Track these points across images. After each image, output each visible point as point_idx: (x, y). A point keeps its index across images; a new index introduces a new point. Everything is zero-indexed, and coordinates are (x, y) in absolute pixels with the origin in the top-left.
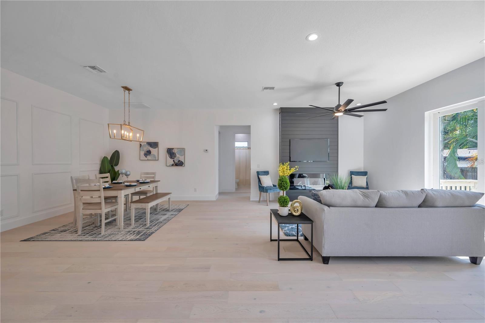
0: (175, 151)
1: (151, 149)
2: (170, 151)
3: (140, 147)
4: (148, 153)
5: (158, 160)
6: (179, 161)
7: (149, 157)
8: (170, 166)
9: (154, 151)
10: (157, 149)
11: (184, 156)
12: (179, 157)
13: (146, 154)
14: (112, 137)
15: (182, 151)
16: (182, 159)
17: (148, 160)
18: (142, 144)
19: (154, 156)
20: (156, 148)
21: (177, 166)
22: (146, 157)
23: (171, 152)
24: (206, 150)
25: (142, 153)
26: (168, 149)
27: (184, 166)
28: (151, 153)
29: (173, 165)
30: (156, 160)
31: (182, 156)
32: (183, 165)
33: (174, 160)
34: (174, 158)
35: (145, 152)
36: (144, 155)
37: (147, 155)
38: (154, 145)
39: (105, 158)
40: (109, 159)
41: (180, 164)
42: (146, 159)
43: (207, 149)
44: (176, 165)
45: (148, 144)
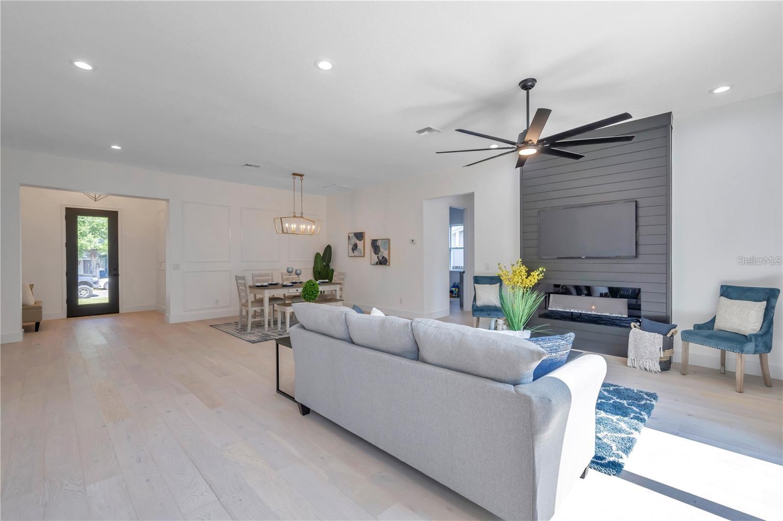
0: (379, 243)
1: (358, 242)
2: (374, 243)
3: (349, 239)
4: (356, 247)
5: (364, 256)
6: (383, 257)
7: (356, 253)
8: (374, 265)
9: (360, 244)
10: (363, 241)
11: (387, 251)
12: (384, 253)
13: (353, 249)
14: (285, 231)
15: (388, 241)
16: (386, 254)
17: (355, 256)
18: (350, 235)
19: (360, 251)
20: (361, 240)
22: (353, 252)
23: (375, 246)
24: (413, 241)
25: (350, 247)
26: (373, 240)
27: (389, 265)
28: (358, 248)
29: (377, 264)
30: (362, 256)
31: (386, 250)
33: (378, 257)
34: (378, 254)
35: (352, 246)
38: (360, 236)
39: (318, 254)
40: (322, 255)
41: (383, 262)
42: (353, 255)
44: (381, 264)
45: (355, 235)
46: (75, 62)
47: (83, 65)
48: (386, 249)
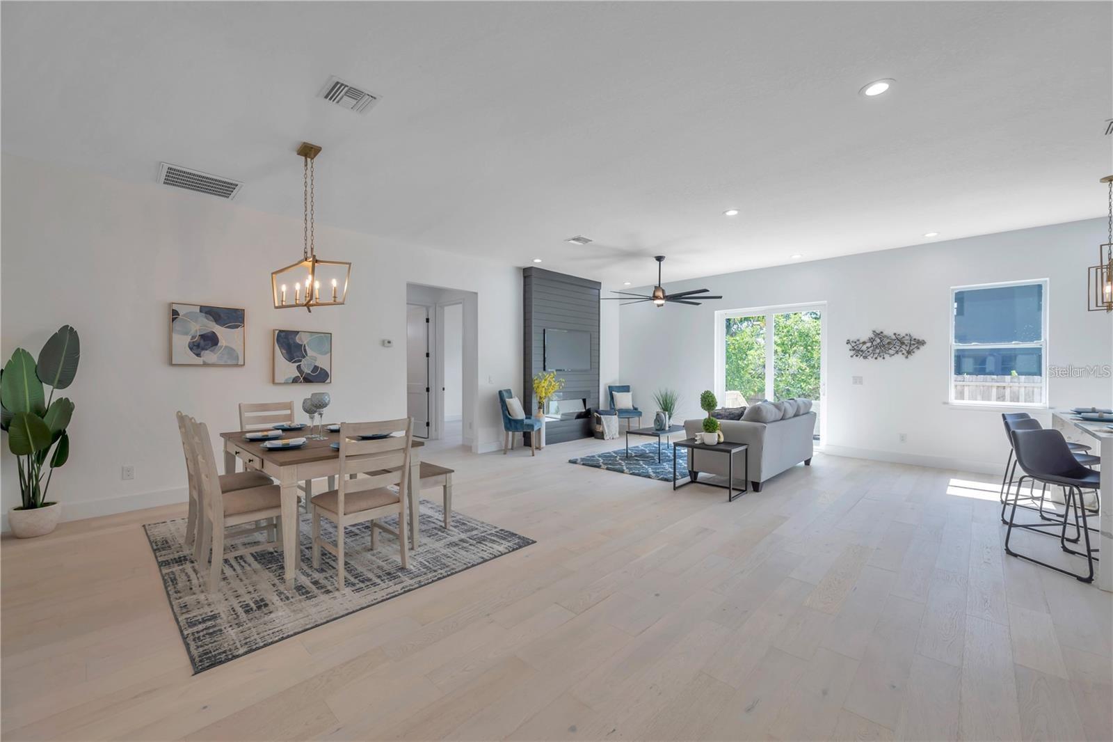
0: (302, 339)
1: (219, 330)
2: (286, 337)
3: (173, 320)
4: (209, 341)
5: (243, 365)
6: (316, 368)
7: (209, 356)
8: (286, 383)
9: (228, 336)
10: (240, 330)
11: (330, 355)
12: (315, 358)
13: (198, 346)
15: (325, 338)
16: (322, 363)
17: (205, 365)
18: (182, 311)
19: (230, 351)
20: (237, 327)
21: (312, 382)
22: (197, 355)
23: (288, 343)
24: (389, 342)
25: (181, 342)
26: (280, 331)
27: (331, 382)
28: (219, 345)
29: (295, 381)
30: (237, 365)
31: (323, 354)
32: (328, 381)
33: (299, 368)
34: (300, 361)
35: (193, 337)
36: (191, 349)
37: (203, 349)
38: (233, 317)
39: (20, 354)
41: (317, 377)
42: (199, 361)
43: (390, 339)
44: (308, 379)
45: (206, 313)
46: (889, 87)
47: (877, 89)
48: (326, 354)
